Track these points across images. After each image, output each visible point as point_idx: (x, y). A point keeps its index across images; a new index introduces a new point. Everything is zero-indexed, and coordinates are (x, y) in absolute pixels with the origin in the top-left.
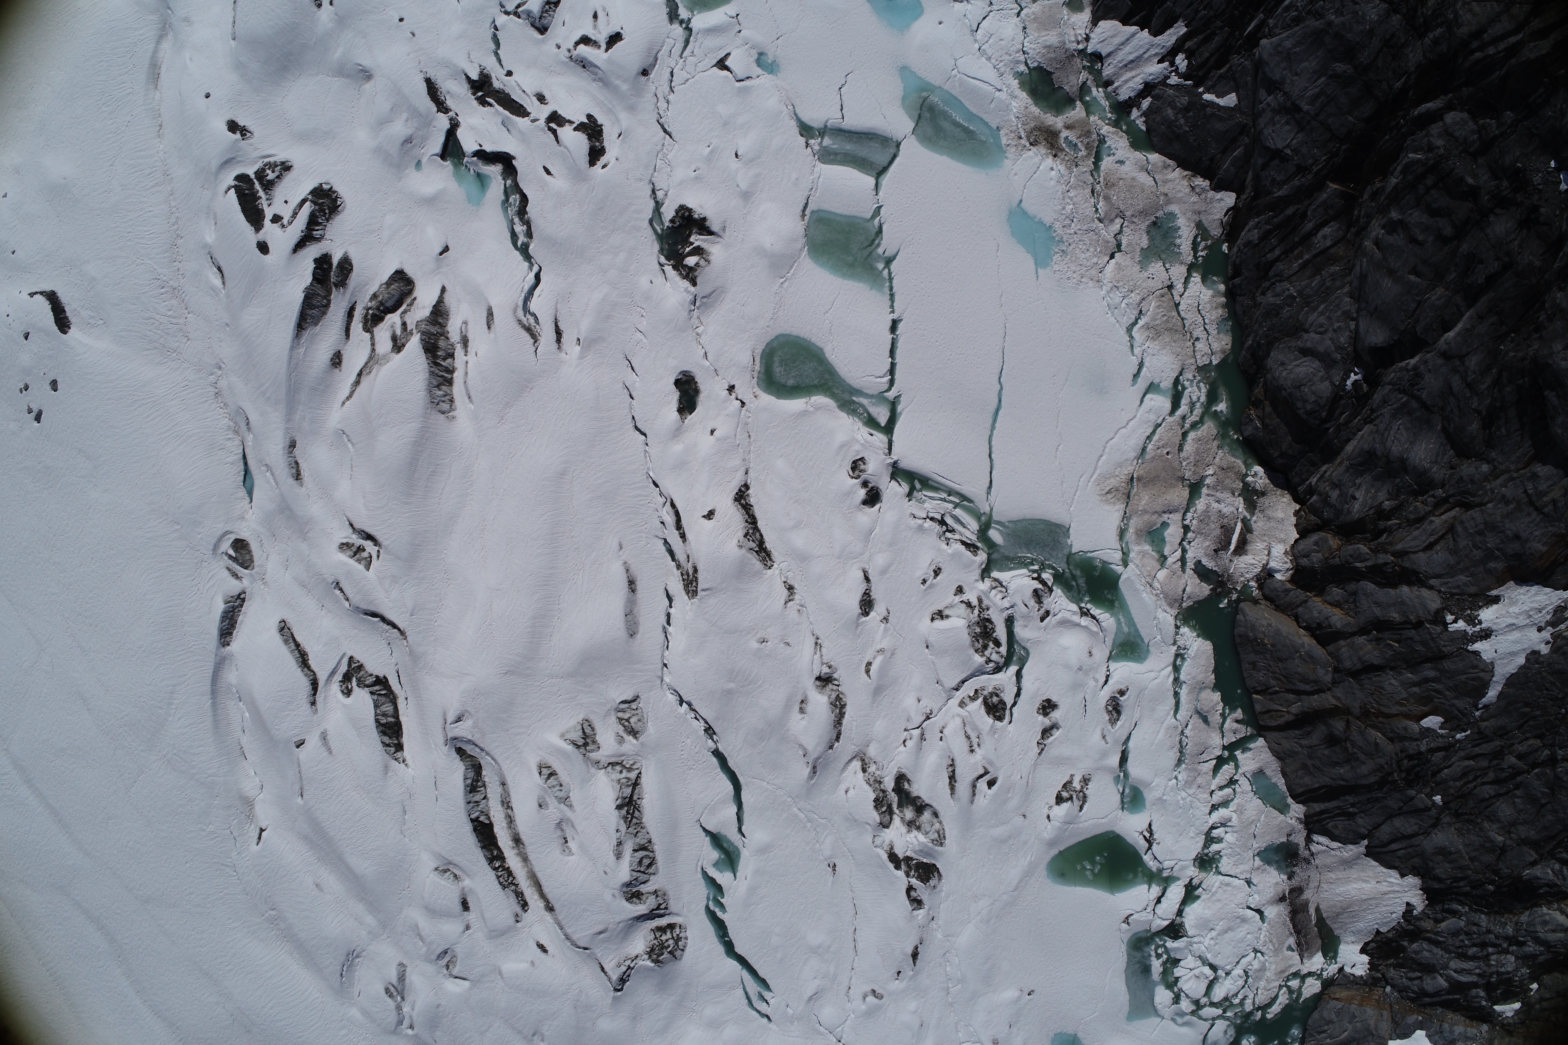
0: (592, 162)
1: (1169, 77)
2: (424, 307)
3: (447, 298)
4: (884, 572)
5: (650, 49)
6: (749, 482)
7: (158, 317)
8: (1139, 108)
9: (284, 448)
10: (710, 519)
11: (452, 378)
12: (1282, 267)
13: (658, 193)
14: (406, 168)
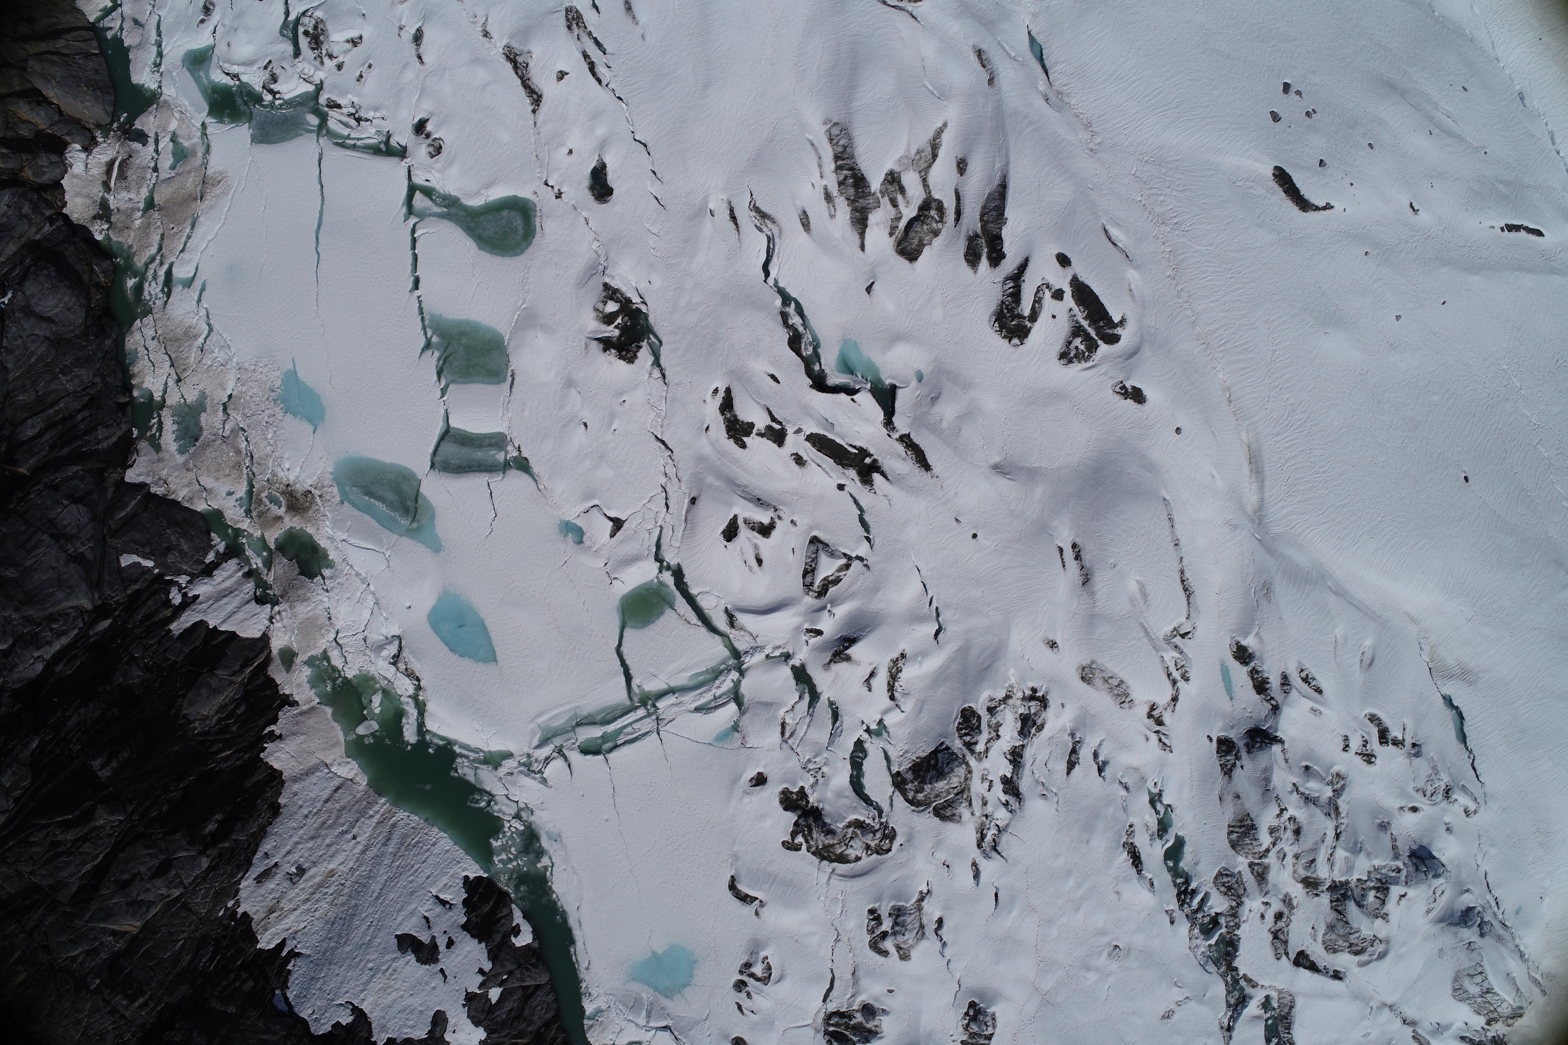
0: (728, 391)
1: (188, 582)
2: (877, 224)
3: (856, 239)
4: (406, 66)
5: (693, 528)
6: (533, 116)
7: (1174, 193)
8: (217, 553)
9: (998, 75)
10: (561, 72)
11: (836, 162)
12: (75, 403)
13: (660, 375)
14: (932, 371)
